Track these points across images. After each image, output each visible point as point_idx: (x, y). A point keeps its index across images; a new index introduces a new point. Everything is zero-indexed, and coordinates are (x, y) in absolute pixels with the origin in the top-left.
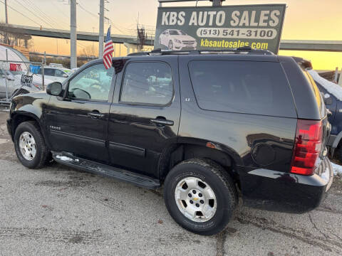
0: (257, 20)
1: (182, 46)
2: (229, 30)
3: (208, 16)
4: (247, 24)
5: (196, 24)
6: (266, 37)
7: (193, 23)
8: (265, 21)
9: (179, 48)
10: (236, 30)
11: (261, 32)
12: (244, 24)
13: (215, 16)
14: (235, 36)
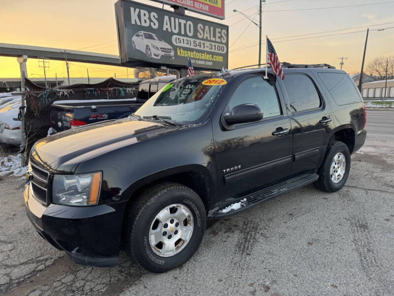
0: (214, 36)
1: (161, 53)
2: (198, 41)
3: (180, 24)
4: (209, 39)
5: (170, 30)
6: (220, 52)
7: (167, 29)
8: (219, 38)
9: (158, 56)
10: (202, 42)
11: (218, 46)
12: (207, 37)
13: (185, 25)
14: (202, 48)
